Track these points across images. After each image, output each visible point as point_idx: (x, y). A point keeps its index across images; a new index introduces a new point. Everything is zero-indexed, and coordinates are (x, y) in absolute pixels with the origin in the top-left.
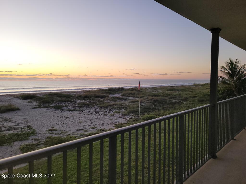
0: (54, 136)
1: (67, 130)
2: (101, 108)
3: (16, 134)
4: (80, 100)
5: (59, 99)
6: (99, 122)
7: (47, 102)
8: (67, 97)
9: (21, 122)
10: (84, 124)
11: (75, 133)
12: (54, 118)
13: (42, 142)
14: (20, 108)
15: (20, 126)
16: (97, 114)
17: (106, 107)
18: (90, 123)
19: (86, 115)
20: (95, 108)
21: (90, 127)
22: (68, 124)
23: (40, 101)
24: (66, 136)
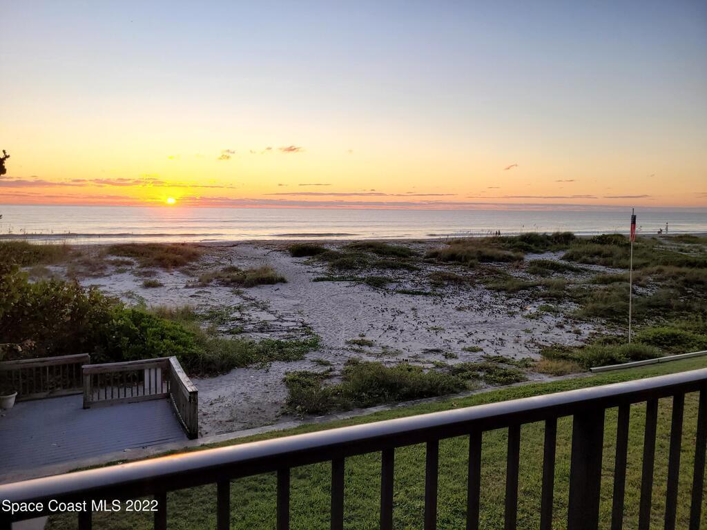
0: (365, 358)
1: (400, 346)
2: (497, 294)
3: (276, 343)
4: (435, 264)
5: (379, 259)
6: (491, 335)
7: (350, 267)
8: (399, 255)
9: (287, 314)
10: (445, 336)
11: (421, 360)
12: (366, 309)
13: (337, 373)
14: (286, 278)
15: (285, 324)
16: (484, 309)
17: (514, 291)
18: (462, 335)
19: (451, 309)
20: (479, 292)
21: (463, 345)
22: (402, 331)
23: (332, 263)
24: (395, 362)
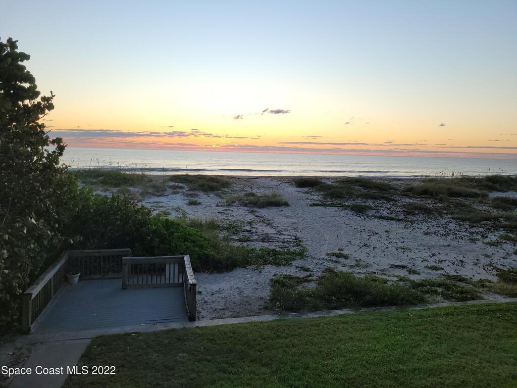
0: (340, 268)
1: (371, 260)
2: (461, 223)
3: (272, 251)
4: (410, 197)
5: (364, 191)
6: (452, 256)
7: (339, 196)
8: (380, 189)
9: (285, 230)
10: (411, 255)
11: (387, 273)
12: (347, 229)
13: (314, 278)
14: (290, 202)
15: (282, 237)
16: (449, 235)
17: (476, 222)
18: (427, 255)
19: (419, 233)
20: (446, 221)
21: (426, 264)
22: (374, 248)
23: (326, 193)
24: (365, 273)
